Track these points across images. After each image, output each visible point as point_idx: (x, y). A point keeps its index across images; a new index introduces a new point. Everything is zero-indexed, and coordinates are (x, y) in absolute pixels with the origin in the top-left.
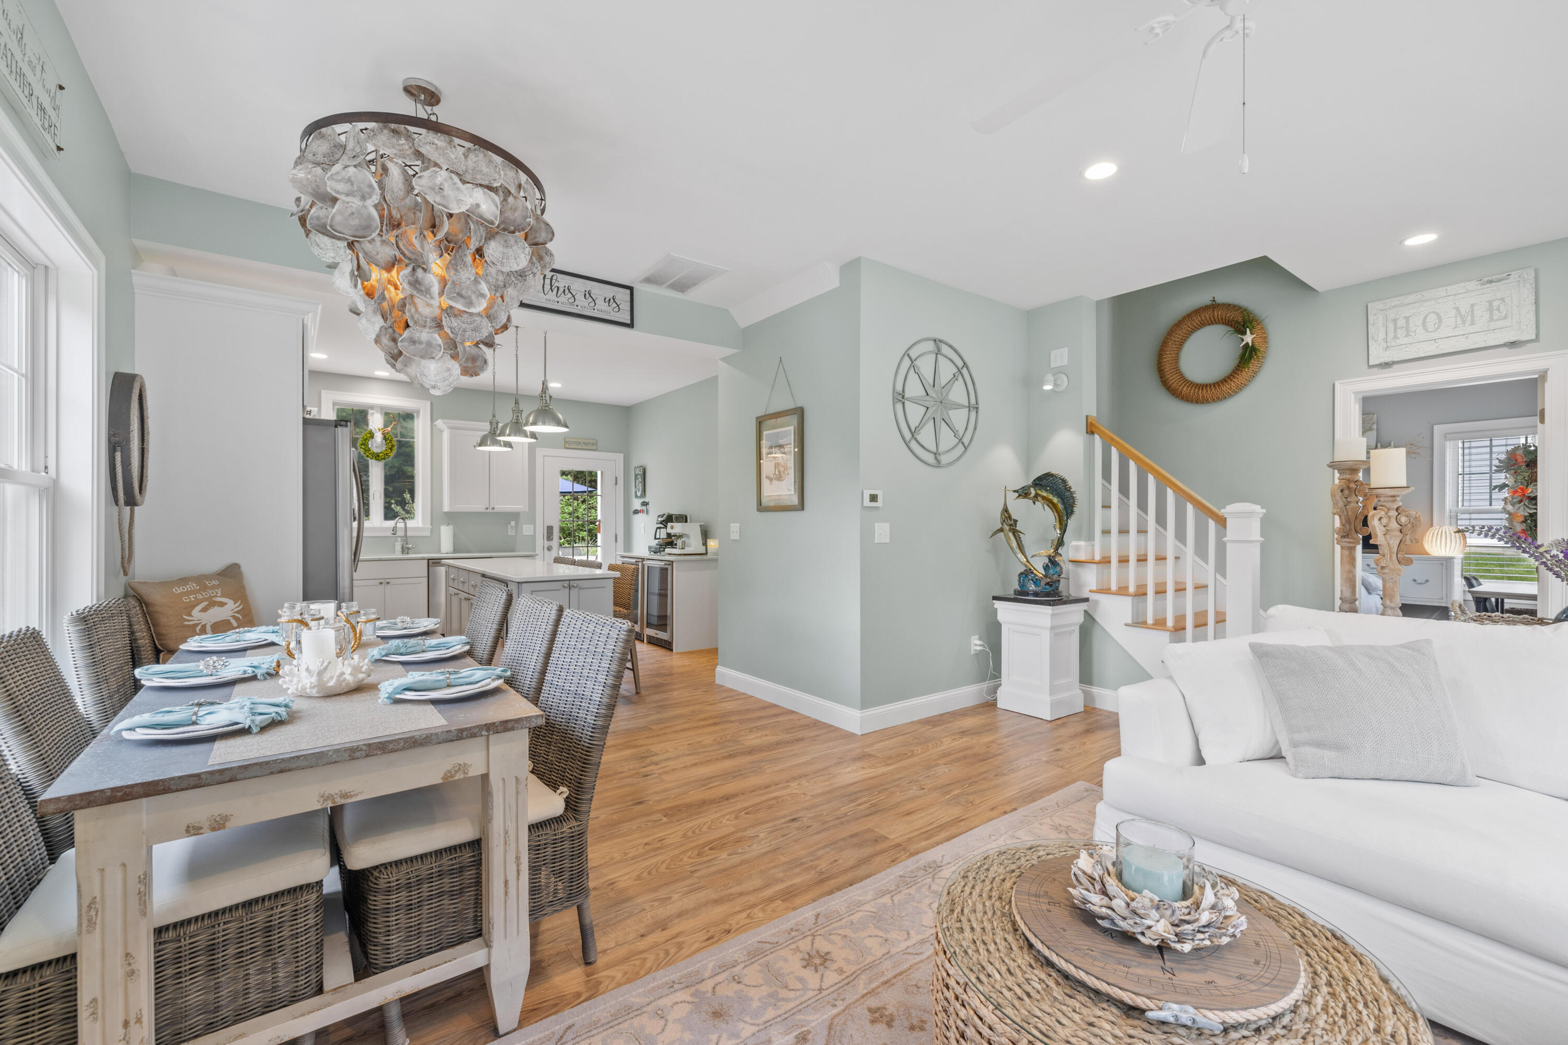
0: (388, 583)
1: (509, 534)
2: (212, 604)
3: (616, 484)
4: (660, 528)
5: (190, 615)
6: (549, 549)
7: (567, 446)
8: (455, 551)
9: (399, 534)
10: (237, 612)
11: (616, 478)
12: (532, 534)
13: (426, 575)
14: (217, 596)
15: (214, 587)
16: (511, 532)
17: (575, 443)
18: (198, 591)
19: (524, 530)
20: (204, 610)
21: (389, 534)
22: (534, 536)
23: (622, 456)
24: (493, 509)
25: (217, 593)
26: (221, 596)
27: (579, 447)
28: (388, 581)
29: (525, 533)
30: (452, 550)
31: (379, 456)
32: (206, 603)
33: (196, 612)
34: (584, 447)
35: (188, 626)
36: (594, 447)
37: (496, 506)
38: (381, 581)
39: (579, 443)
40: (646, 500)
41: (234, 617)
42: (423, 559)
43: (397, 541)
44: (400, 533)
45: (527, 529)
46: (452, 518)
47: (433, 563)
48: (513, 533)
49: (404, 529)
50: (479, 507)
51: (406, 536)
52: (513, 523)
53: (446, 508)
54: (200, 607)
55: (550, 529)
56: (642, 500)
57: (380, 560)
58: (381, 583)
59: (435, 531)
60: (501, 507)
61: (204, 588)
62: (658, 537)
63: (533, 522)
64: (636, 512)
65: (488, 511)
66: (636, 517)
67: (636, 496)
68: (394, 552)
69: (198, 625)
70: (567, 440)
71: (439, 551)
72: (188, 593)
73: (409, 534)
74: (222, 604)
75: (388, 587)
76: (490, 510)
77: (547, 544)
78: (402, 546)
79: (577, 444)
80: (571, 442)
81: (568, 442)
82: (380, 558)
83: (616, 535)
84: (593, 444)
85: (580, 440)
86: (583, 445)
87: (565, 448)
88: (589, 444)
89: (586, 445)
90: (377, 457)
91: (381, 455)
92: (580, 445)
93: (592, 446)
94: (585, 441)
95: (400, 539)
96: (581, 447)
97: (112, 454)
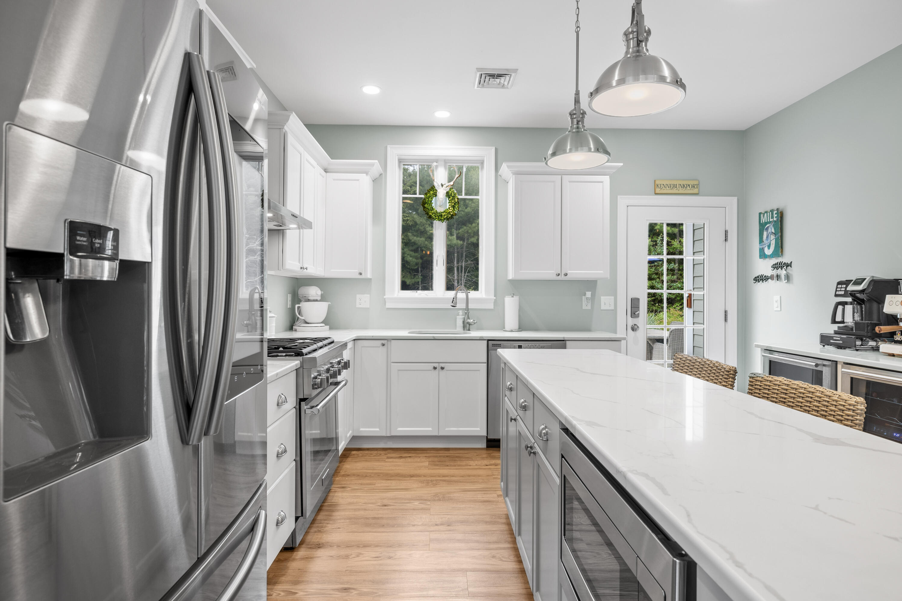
0: (442, 368)
1: (584, 307)
4: (844, 304)
6: (634, 328)
7: (658, 190)
8: (521, 329)
9: (459, 306)
11: (726, 232)
12: (612, 308)
13: (485, 361)
16: (586, 306)
17: (669, 186)
19: (602, 304)
21: (449, 306)
22: (614, 312)
23: (735, 199)
24: (566, 275)
27: (674, 191)
28: (443, 365)
29: (603, 307)
30: (517, 327)
31: (442, 216)
34: (681, 191)
36: (695, 191)
37: (569, 272)
38: (436, 365)
39: (675, 186)
40: (785, 259)
42: (481, 339)
43: (458, 315)
44: (461, 305)
45: (605, 302)
46: (517, 286)
47: (494, 345)
48: (589, 307)
49: (465, 301)
50: (549, 274)
51: (467, 309)
52: (589, 294)
53: (511, 276)
55: (635, 303)
56: (774, 261)
57: (435, 339)
58: (435, 368)
59: (499, 303)
60: (574, 273)
62: (839, 318)
63: (614, 292)
64: (760, 279)
65: (559, 278)
66: (761, 285)
67: (763, 255)
68: (455, 328)
70: (657, 182)
71: (503, 328)
73: (471, 306)
75: (442, 373)
76: (562, 277)
77: (631, 321)
78: (464, 322)
79: (671, 187)
80: (663, 184)
81: (659, 186)
82: (433, 337)
83: (726, 312)
84: (693, 187)
85: (675, 182)
86: (679, 189)
87: (656, 194)
88: (688, 187)
89: (684, 189)
90: (440, 218)
91: (445, 215)
92: (676, 188)
93: (692, 189)
94: (682, 183)
95: (461, 312)
96: (677, 192)
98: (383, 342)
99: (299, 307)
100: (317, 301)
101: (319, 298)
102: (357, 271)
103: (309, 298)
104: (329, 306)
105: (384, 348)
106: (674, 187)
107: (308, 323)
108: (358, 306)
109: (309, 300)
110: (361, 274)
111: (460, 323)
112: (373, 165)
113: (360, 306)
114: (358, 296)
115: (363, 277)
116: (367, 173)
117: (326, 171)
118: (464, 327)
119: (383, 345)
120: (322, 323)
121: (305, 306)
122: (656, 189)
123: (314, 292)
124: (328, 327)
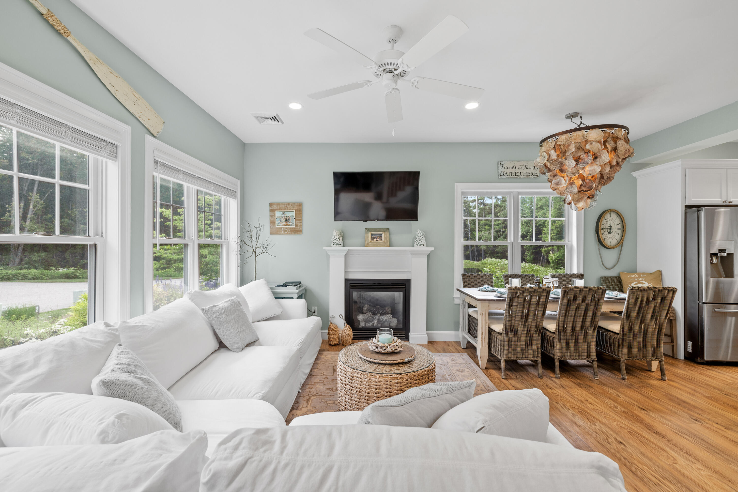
2: (640, 283)
14: (642, 280)
15: (643, 277)
18: (636, 278)
20: (636, 284)
32: (637, 282)
54: (634, 283)
61: (640, 277)
72: (633, 278)
74: (643, 284)
97: (596, 235)
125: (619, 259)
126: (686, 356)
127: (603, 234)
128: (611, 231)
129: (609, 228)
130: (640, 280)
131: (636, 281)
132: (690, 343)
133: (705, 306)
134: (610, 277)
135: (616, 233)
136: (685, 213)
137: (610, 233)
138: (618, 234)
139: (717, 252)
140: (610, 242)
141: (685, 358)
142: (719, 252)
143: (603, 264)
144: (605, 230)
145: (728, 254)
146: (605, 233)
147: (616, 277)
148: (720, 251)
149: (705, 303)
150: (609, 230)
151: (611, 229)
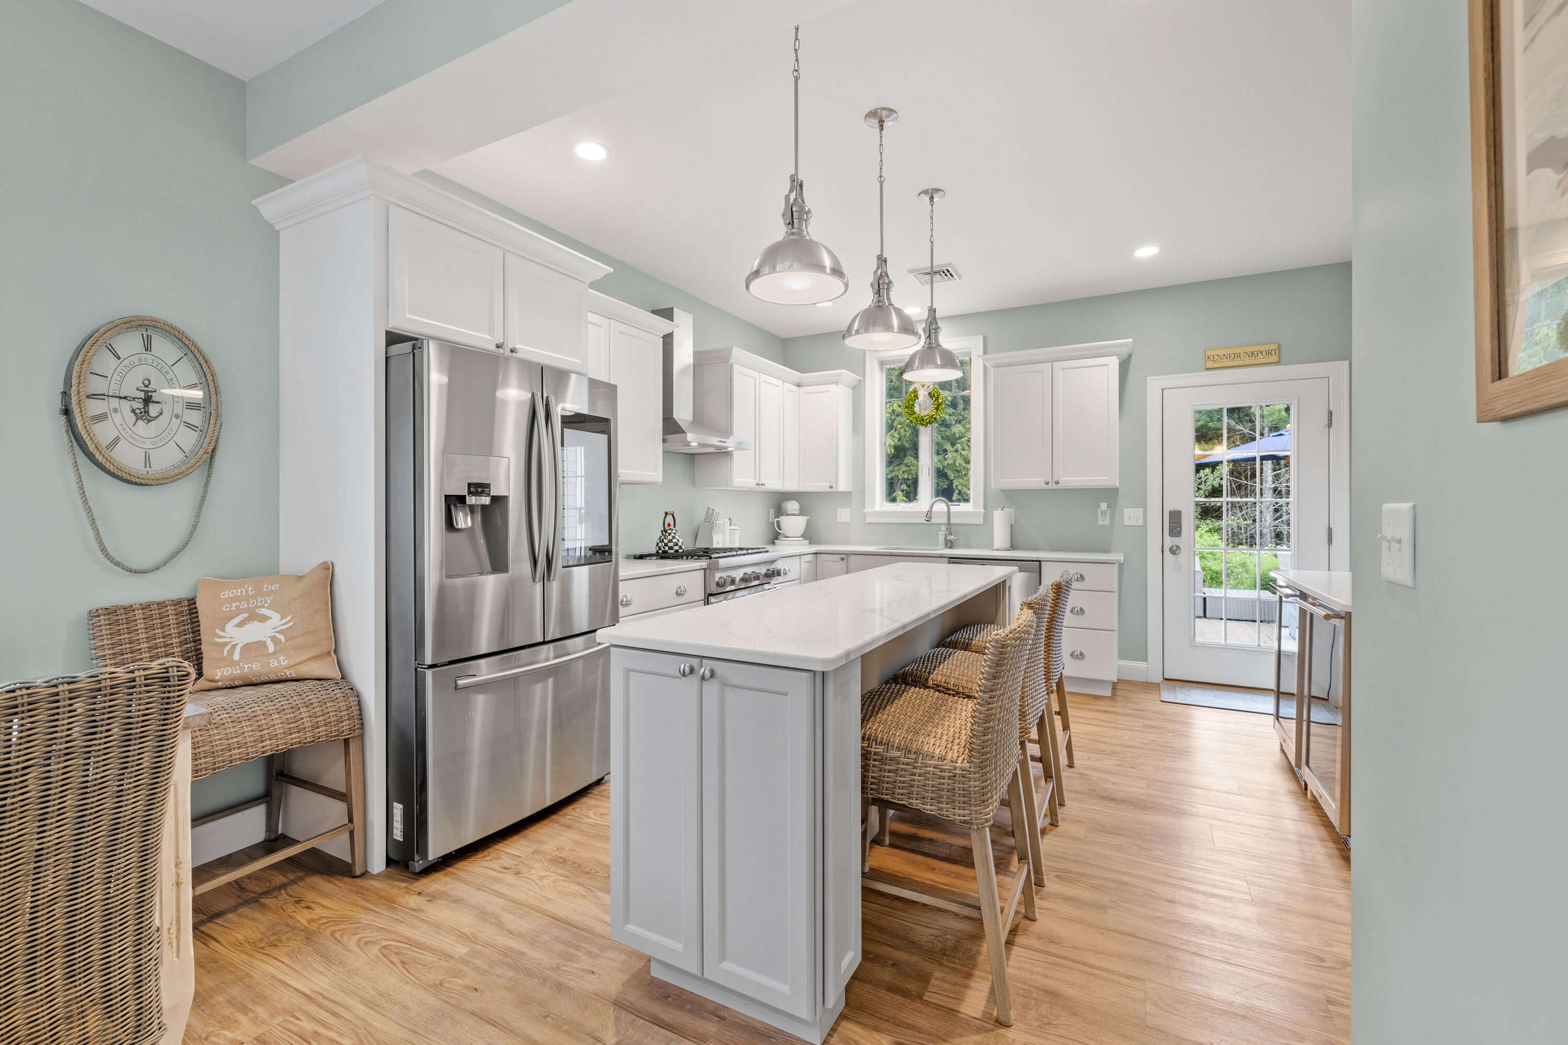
1: (1100, 522)
2: (255, 617)
3: (1330, 425)
5: (224, 631)
6: (1174, 551)
7: (1210, 364)
8: (1013, 547)
9: (933, 521)
10: (279, 632)
11: (1330, 413)
12: (1141, 523)
14: (262, 607)
15: (270, 593)
16: (1104, 521)
17: (1228, 357)
18: (246, 598)
19: (1126, 518)
20: (241, 624)
22: (1143, 528)
24: (1057, 483)
25: (266, 602)
26: (267, 608)
27: (1237, 362)
29: (1127, 522)
30: (1008, 545)
31: (923, 420)
32: (246, 615)
33: (230, 627)
34: (1248, 361)
35: (217, 644)
36: (1274, 358)
37: (1061, 479)
39: (1238, 356)
41: (274, 639)
42: (941, 556)
43: (941, 531)
44: (938, 519)
45: (1131, 516)
46: (1012, 497)
48: (1107, 522)
49: (946, 515)
50: (1035, 481)
51: (948, 523)
52: (1104, 506)
54: (237, 620)
55: (1174, 516)
59: (988, 517)
60: (1069, 480)
61: (258, 593)
63: (1142, 502)
65: (1050, 486)
69: (226, 644)
70: (1209, 353)
71: (990, 546)
72: (236, 599)
74: (264, 619)
76: (1052, 486)
77: (1169, 541)
78: (945, 539)
79: (1231, 358)
80: (1218, 355)
81: (1211, 358)
82: (891, 552)
83: (1330, 530)
84: (1269, 353)
85: (1237, 350)
86: (1244, 359)
87: (1207, 369)
88: (1260, 355)
89: (1254, 358)
90: (922, 422)
91: (926, 419)
92: (1239, 359)
93: (1267, 356)
94: (1249, 350)
95: (943, 528)
96: (1241, 363)
97: (63, 419)
98: (842, 556)
99: (778, 522)
100: (795, 515)
101: (797, 512)
102: (828, 484)
103: (788, 512)
104: (808, 519)
105: (844, 563)
106: (1236, 357)
107: (787, 537)
108: (839, 520)
109: (788, 515)
110: (831, 487)
111: (941, 539)
112: (841, 374)
113: (841, 521)
114: (839, 510)
115: (834, 490)
116: (837, 384)
117: (799, 386)
118: (946, 544)
119: (843, 559)
120: (801, 536)
121: (784, 520)
122: (1207, 363)
123: (792, 506)
124: (808, 541)
125: (195, 527)
126: (392, 856)
127: (102, 417)
128: (153, 410)
129: (142, 395)
130: (257, 607)
131: (243, 611)
132: (398, 808)
133: (429, 673)
134: (146, 607)
135: (176, 422)
136: (387, 358)
137: (143, 415)
138: (189, 425)
139: (465, 492)
140: (147, 459)
141: (389, 862)
142: (470, 493)
143: (104, 550)
144: (115, 403)
145: (496, 500)
146: (117, 417)
147: (178, 603)
148: (472, 490)
149: (431, 667)
150: (138, 405)
151: (147, 400)
